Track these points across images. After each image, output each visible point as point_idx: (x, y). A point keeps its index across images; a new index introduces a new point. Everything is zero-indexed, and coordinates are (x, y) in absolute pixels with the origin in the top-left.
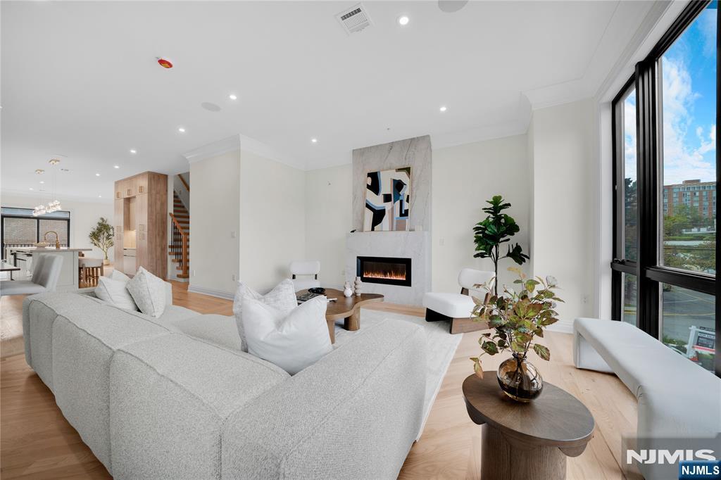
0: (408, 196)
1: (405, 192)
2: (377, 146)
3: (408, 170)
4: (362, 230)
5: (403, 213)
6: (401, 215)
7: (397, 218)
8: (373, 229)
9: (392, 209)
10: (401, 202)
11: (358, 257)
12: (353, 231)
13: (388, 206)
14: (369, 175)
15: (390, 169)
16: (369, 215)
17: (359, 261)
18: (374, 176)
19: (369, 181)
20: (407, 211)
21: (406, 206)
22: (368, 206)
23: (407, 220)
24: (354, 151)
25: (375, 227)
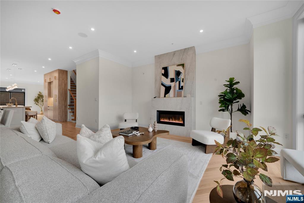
0: (183, 79)
1: (182, 77)
2: (167, 53)
3: (183, 65)
4: (159, 97)
5: (180, 88)
6: (179, 89)
7: (177, 90)
8: (165, 96)
9: (175, 86)
10: (179, 82)
11: (157, 111)
12: (155, 98)
13: (172, 84)
14: (163, 68)
15: (174, 65)
16: (163, 89)
17: (158, 113)
18: (166, 69)
19: (163, 72)
20: (182, 87)
21: (182, 84)
22: (162, 84)
23: (182, 91)
24: (155, 56)
25: (166, 95)
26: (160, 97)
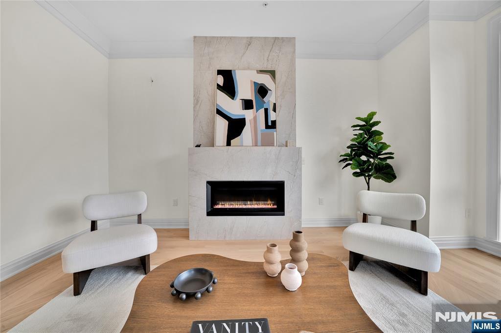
0: (275, 104)
1: (270, 99)
2: (231, 38)
3: (272, 73)
4: (212, 144)
5: (270, 124)
6: (267, 127)
7: (262, 130)
8: (229, 144)
9: (255, 118)
10: (266, 110)
11: (208, 182)
12: (198, 146)
13: (248, 115)
14: (220, 72)
15: (249, 68)
16: (222, 126)
17: (210, 187)
18: (227, 75)
19: (220, 80)
20: (274, 122)
21: (272, 116)
22: (219, 112)
23: (275, 133)
24: (195, 37)
25: (232, 141)
26: (213, 146)
